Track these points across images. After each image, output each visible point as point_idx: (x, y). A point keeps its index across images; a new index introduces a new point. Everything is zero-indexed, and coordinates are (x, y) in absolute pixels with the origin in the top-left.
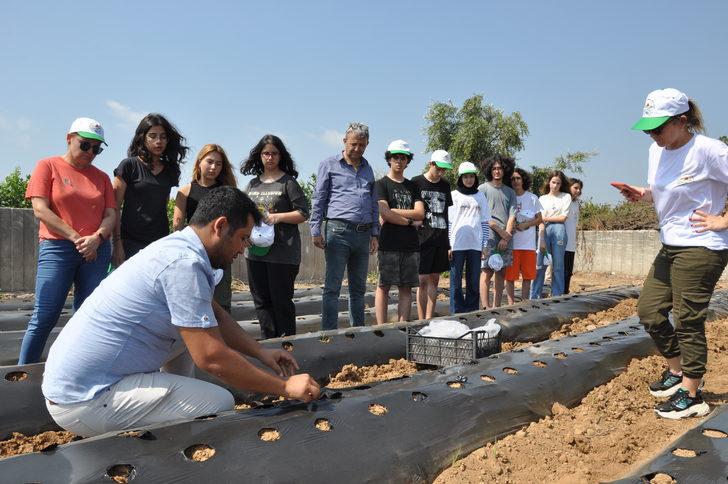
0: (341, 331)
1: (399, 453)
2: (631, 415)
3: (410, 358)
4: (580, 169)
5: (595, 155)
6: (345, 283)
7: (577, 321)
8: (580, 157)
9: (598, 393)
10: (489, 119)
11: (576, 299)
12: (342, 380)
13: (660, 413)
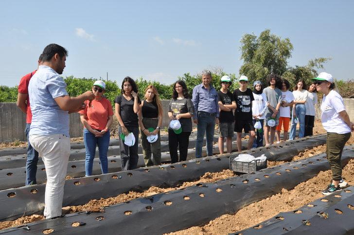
0: (204, 159)
1: (226, 204)
2: (314, 194)
3: (231, 169)
4: (322, 66)
5: (330, 59)
6: (205, 138)
7: (307, 151)
8: (322, 60)
9: (302, 185)
10: (273, 42)
11: (308, 140)
12: (205, 178)
13: (324, 193)
